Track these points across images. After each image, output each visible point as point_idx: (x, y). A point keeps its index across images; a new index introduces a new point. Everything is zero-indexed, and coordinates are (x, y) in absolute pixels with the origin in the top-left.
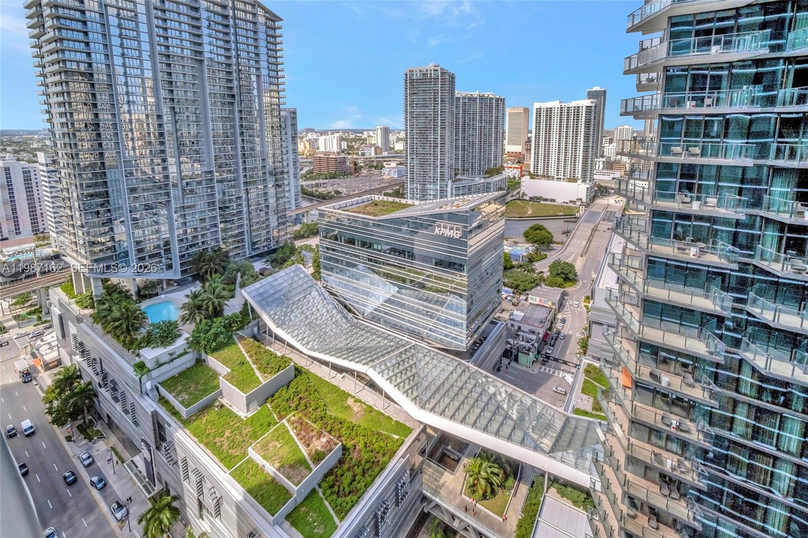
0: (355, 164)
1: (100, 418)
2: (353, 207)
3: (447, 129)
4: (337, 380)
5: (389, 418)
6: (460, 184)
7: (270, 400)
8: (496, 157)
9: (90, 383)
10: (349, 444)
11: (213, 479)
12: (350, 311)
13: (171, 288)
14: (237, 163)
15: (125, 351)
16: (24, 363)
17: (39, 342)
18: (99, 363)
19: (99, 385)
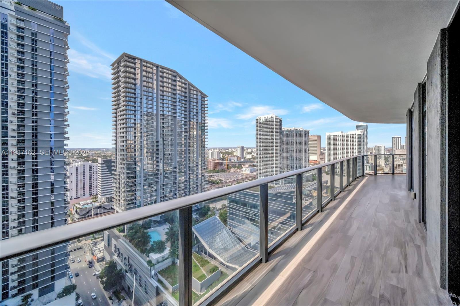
0: (228, 166)
1: (124, 289)
3: (278, 147)
8: (305, 162)
9: (121, 270)
12: (243, 243)
13: (156, 225)
14: (186, 164)
15: (142, 255)
16: (89, 257)
17: (95, 248)
18: (128, 260)
19: (126, 271)
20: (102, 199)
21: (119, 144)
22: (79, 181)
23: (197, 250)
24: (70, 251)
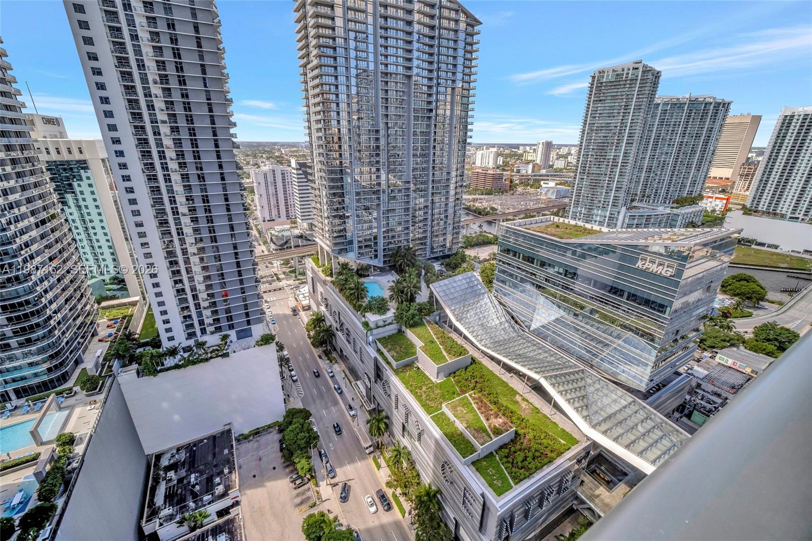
0: (511, 182)
1: (335, 350)
2: (532, 226)
3: (634, 145)
4: (506, 377)
5: (555, 423)
6: (633, 212)
7: (452, 375)
8: (694, 183)
9: (330, 326)
10: (521, 432)
11: (417, 415)
12: (516, 322)
13: (376, 273)
14: (428, 175)
15: (355, 312)
16: (292, 303)
17: (298, 292)
18: (338, 315)
19: (337, 329)
20: (302, 226)
21: (315, 135)
22: (271, 195)
23: (437, 320)
24: (265, 292)
